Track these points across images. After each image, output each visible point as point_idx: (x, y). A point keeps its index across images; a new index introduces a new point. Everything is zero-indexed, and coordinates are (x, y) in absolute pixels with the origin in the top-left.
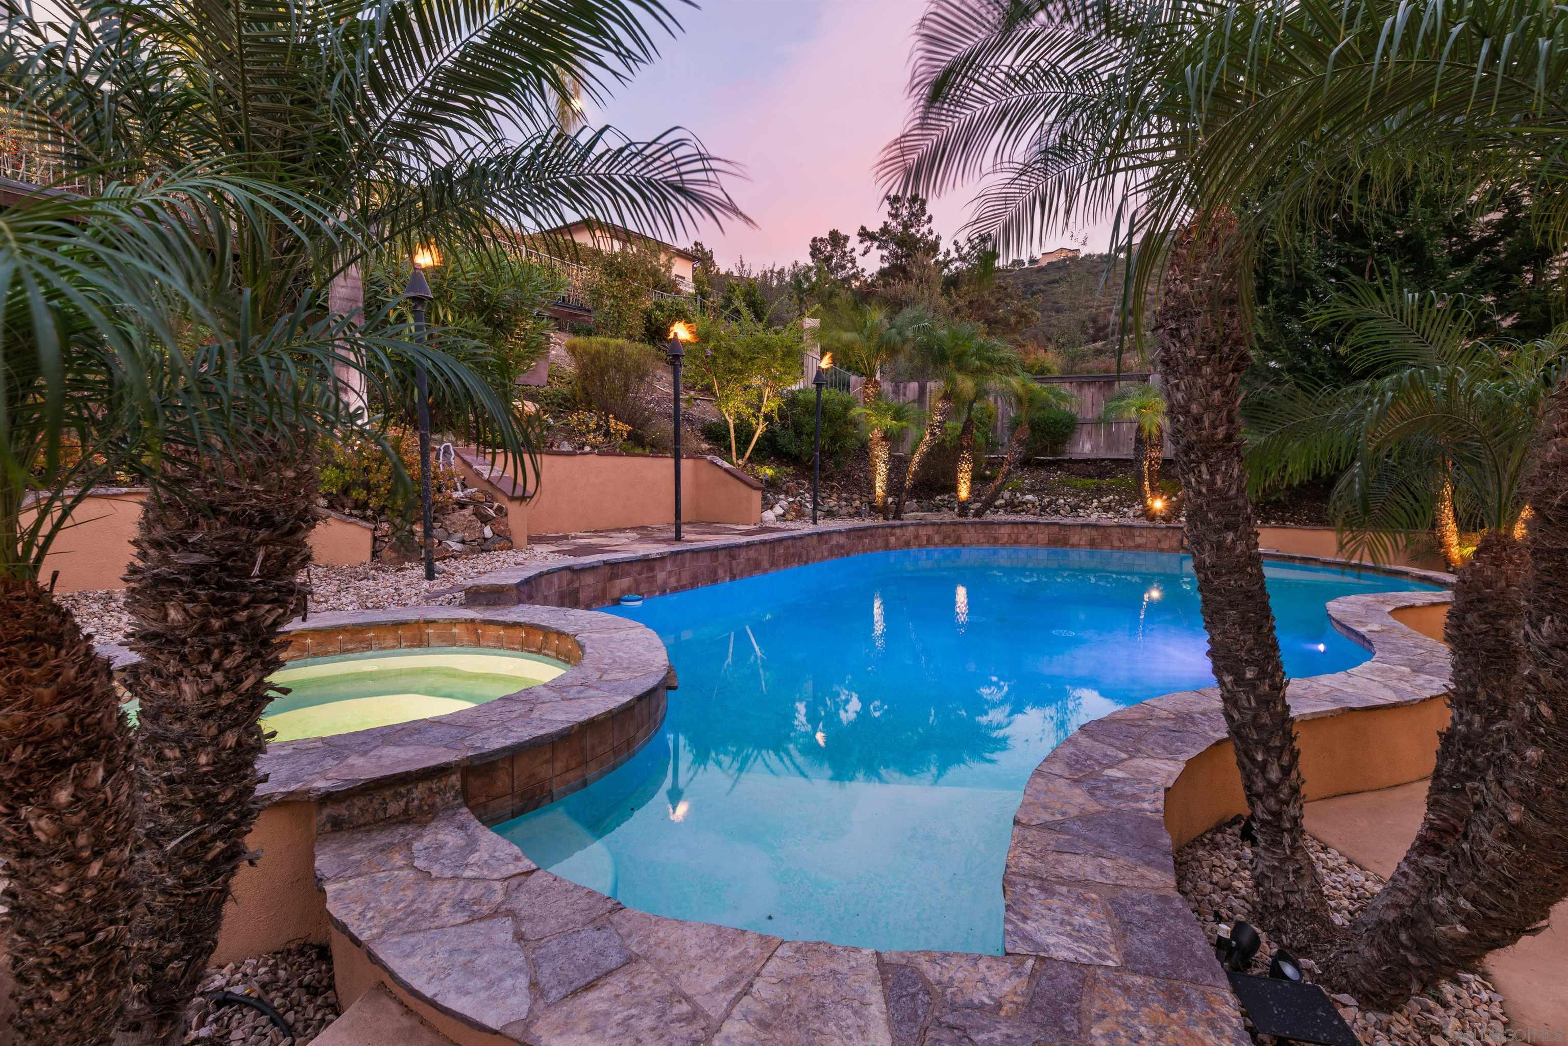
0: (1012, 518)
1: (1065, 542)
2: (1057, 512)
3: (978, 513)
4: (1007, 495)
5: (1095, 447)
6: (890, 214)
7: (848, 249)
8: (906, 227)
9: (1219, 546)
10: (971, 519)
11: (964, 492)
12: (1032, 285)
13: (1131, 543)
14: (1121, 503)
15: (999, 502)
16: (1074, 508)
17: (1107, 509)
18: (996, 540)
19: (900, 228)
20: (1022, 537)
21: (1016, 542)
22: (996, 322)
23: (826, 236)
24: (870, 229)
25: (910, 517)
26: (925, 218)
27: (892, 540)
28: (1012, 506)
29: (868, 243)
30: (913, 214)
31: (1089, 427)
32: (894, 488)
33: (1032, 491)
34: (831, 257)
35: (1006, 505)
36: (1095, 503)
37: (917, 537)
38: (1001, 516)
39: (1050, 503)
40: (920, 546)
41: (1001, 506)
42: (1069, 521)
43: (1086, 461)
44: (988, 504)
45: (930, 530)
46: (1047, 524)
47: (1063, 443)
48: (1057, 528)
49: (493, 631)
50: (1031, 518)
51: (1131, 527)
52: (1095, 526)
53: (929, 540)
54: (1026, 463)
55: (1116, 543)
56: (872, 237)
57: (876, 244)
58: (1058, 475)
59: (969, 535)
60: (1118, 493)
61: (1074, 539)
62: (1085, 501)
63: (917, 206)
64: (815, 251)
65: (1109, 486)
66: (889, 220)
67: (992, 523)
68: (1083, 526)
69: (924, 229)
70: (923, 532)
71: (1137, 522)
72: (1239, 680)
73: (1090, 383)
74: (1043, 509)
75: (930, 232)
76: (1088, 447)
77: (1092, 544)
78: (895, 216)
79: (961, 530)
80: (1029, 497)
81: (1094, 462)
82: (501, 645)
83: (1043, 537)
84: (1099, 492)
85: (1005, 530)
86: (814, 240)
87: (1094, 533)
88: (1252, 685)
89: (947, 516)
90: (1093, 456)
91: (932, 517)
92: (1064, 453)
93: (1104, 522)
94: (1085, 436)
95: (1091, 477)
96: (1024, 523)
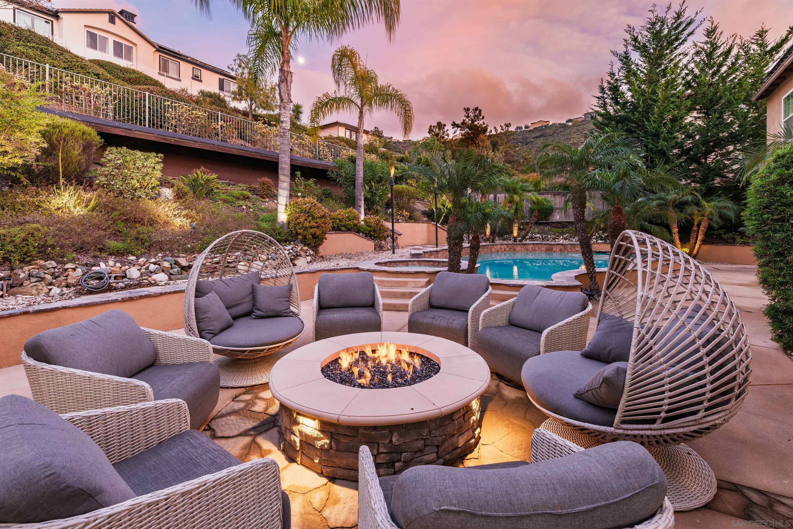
0: (532, 242)
1: (551, 250)
2: (548, 240)
3: (520, 241)
4: (530, 235)
5: (561, 217)
6: (465, 116)
7: (445, 130)
8: (473, 121)
9: (582, 236)
10: (518, 243)
11: (515, 234)
12: (526, 139)
13: (574, 250)
14: (570, 237)
15: (528, 237)
16: (554, 239)
17: (566, 239)
18: (527, 250)
19: (470, 122)
20: (536, 249)
21: (534, 250)
22: (514, 162)
23: (436, 125)
24: (457, 123)
25: (498, 242)
26: (481, 117)
27: (493, 249)
28: (532, 238)
29: (456, 128)
30: (476, 116)
31: (558, 210)
32: (492, 233)
33: (538, 233)
34: (438, 134)
35: (530, 238)
36: (561, 237)
37: (501, 249)
38: (528, 242)
39: (545, 237)
40: (502, 252)
41: (528, 239)
42: (553, 243)
43: (557, 222)
44: (524, 238)
45: (505, 246)
46: (545, 244)
47: (549, 216)
48: (548, 246)
49: (424, 263)
50: (539, 242)
51: (574, 244)
52: (562, 244)
53: (505, 249)
54: (537, 223)
55: (569, 250)
56: (458, 126)
57: (459, 129)
58: (547, 228)
59: (518, 248)
60: (570, 233)
61: (555, 249)
62: (558, 236)
63: (477, 112)
64: (430, 131)
65: (566, 231)
66: (465, 118)
67: (526, 244)
68: (558, 244)
69: (481, 122)
70: (503, 247)
71: (576, 243)
72: (586, 256)
73: (558, 195)
74: (543, 239)
75: (484, 124)
76: (558, 217)
77: (561, 250)
78: (468, 117)
79: (515, 246)
80: (538, 235)
81: (560, 223)
82: (426, 265)
83: (544, 248)
84: (563, 233)
85: (530, 246)
86: (431, 126)
87: (561, 247)
88: (587, 257)
89: (510, 242)
90: (560, 221)
91: (505, 242)
92: (549, 220)
93: (564, 243)
94: (557, 213)
95: (559, 228)
96: (537, 244)
